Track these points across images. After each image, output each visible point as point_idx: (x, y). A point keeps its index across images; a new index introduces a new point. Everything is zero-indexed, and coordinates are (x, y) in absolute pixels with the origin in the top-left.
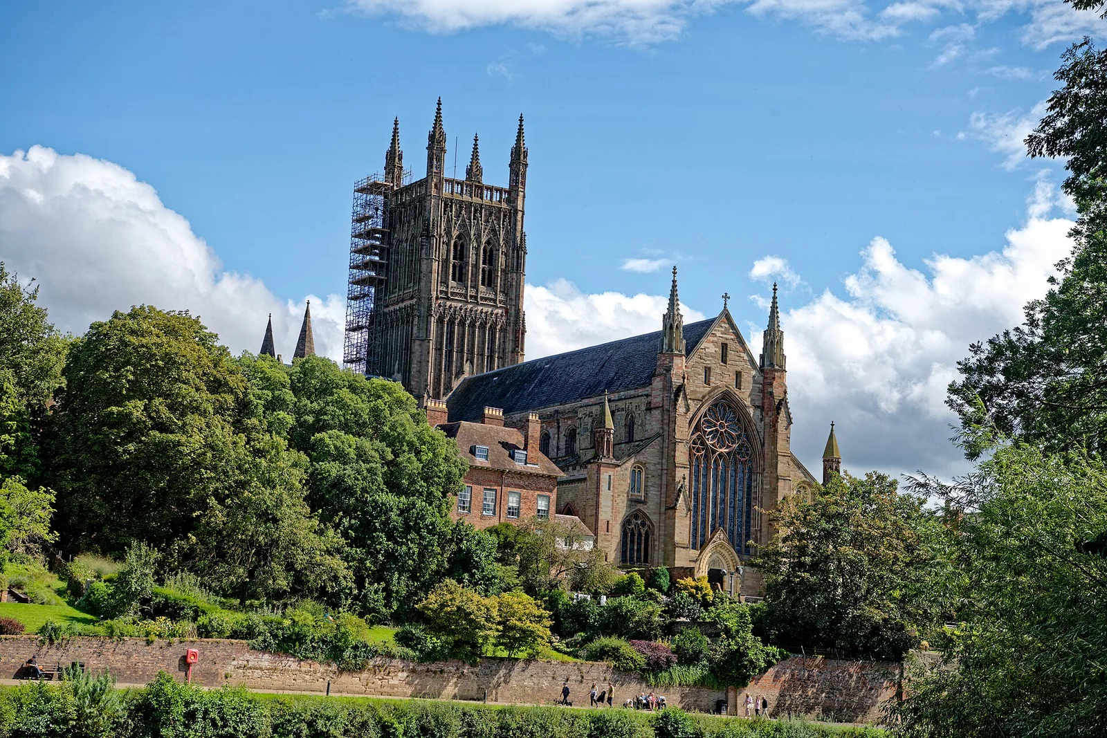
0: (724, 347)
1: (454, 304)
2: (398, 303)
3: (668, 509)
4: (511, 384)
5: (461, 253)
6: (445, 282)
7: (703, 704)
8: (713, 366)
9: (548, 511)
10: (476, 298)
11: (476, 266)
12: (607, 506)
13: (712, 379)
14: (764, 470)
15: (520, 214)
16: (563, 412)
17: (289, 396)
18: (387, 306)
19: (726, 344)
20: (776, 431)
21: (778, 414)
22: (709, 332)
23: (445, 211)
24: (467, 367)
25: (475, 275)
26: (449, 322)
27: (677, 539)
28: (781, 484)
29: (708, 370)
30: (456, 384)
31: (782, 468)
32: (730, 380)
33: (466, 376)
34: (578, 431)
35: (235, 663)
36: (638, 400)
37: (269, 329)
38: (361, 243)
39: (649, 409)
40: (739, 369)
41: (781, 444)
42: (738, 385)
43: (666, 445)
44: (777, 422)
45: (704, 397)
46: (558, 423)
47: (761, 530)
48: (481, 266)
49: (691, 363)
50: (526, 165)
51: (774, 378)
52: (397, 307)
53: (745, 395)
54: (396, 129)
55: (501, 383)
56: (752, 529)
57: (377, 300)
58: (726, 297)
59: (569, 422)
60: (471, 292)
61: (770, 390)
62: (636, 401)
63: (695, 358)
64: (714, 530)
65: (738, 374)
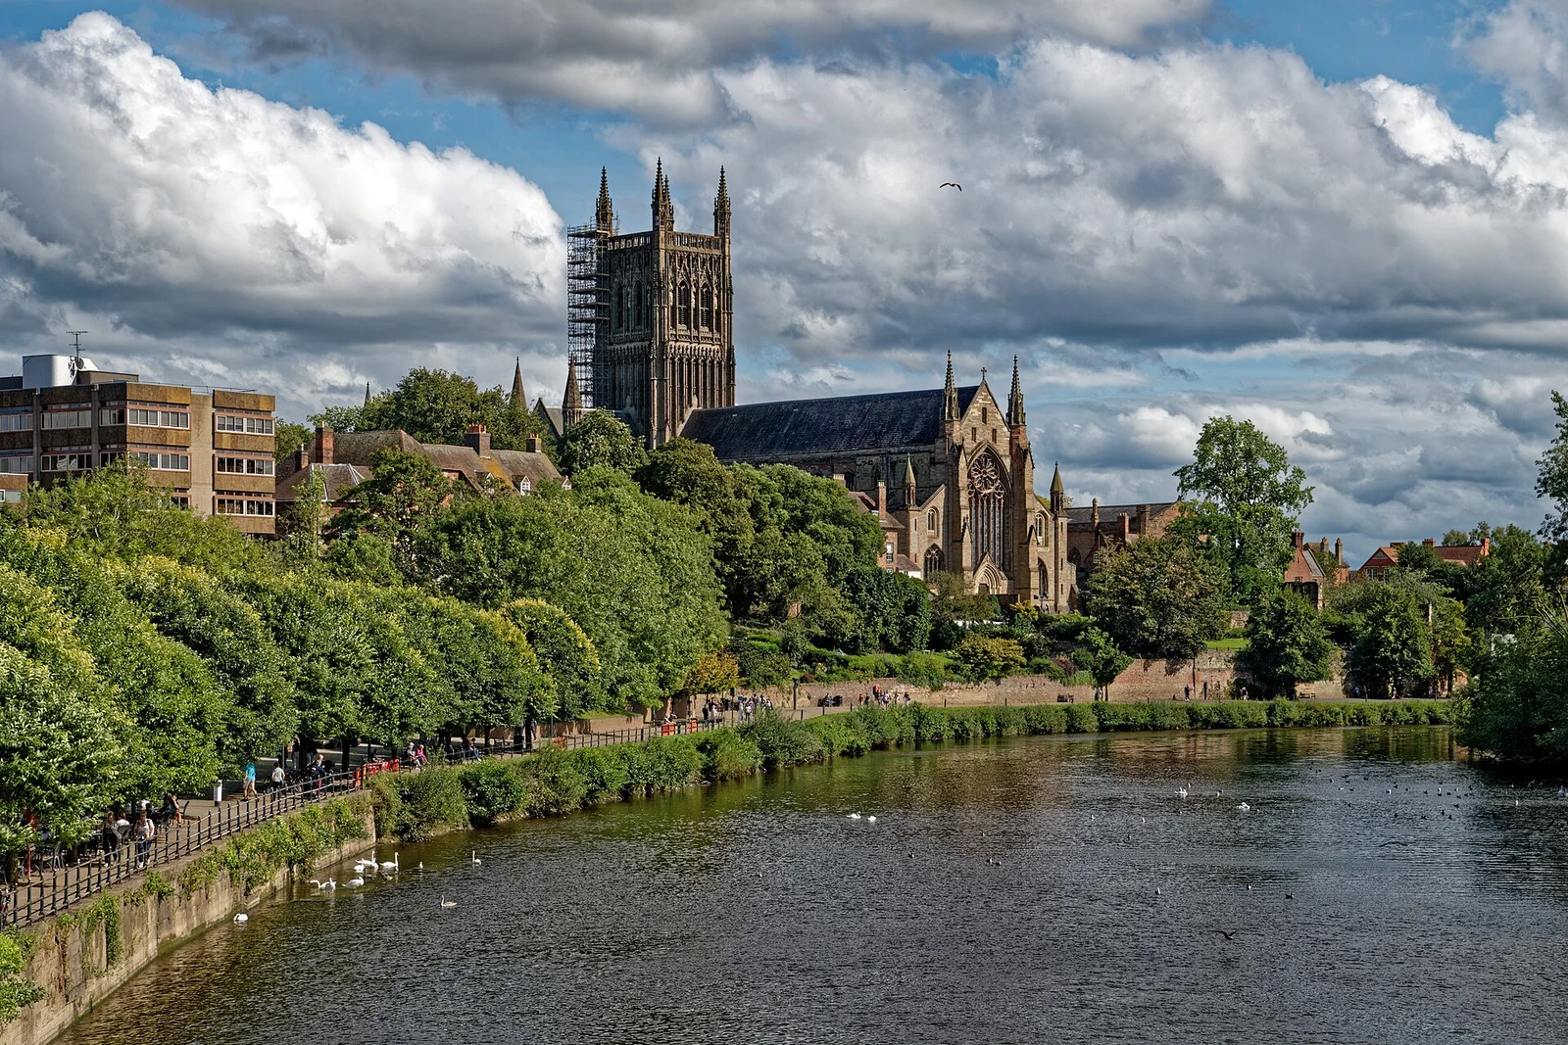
0: (984, 410)
1: (682, 344)
2: (625, 343)
3: (955, 541)
5: (684, 300)
6: (674, 326)
8: (977, 426)
9: (893, 553)
10: (698, 337)
11: (696, 310)
12: (915, 543)
13: (978, 437)
15: (727, 258)
16: (838, 458)
18: (611, 344)
19: (986, 408)
20: (1023, 474)
21: (1025, 460)
22: (974, 396)
23: (670, 261)
24: (694, 400)
25: (696, 315)
28: (1029, 516)
29: (974, 429)
30: (687, 417)
31: (1028, 503)
32: (989, 437)
33: (694, 408)
38: (581, 284)
39: (933, 462)
40: (995, 427)
41: (1027, 485)
42: (994, 439)
43: (950, 492)
44: (1024, 467)
45: (973, 451)
47: (1013, 552)
48: (701, 308)
49: (964, 425)
50: (730, 214)
51: (1019, 432)
52: (625, 347)
53: (1002, 447)
54: (604, 178)
55: (743, 421)
56: (1006, 551)
57: (599, 338)
58: (984, 368)
60: (694, 333)
61: (1018, 442)
62: (917, 456)
63: (966, 420)
64: (984, 554)
65: (994, 431)
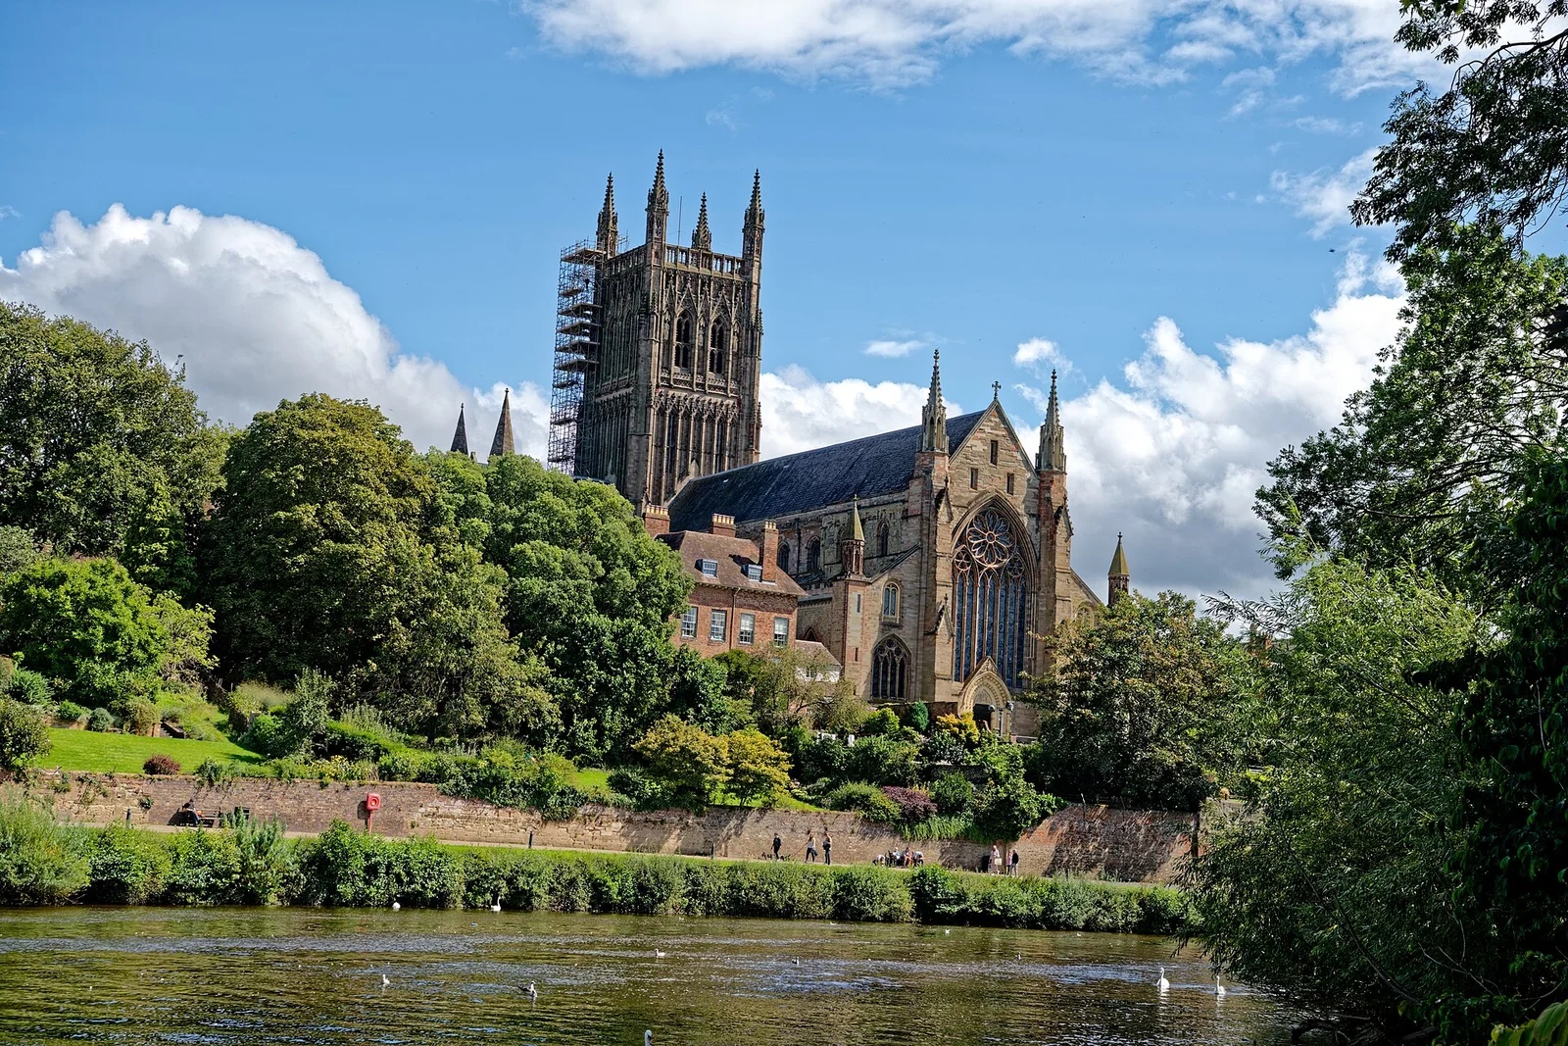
0: (994, 444)
1: (677, 393)
2: (611, 392)
3: (927, 634)
4: (744, 488)
5: (685, 335)
6: (667, 368)
7: (966, 860)
8: (980, 467)
9: (787, 636)
10: (703, 386)
11: (703, 348)
12: (856, 631)
13: (980, 482)
14: (1039, 589)
15: (755, 287)
16: (805, 521)
17: (485, 501)
18: (599, 395)
19: (996, 442)
20: (1054, 543)
21: (1057, 523)
22: (976, 427)
23: (667, 283)
24: (692, 467)
25: (702, 360)
26: (671, 414)
27: (937, 669)
28: (1059, 605)
29: (974, 472)
30: (679, 488)
31: (1061, 587)
32: (1001, 485)
33: (691, 477)
34: (822, 542)
35: (422, 810)
36: (892, 506)
37: (461, 422)
38: (569, 321)
39: (906, 517)
40: (1011, 471)
41: (1059, 559)
42: (1010, 490)
43: (925, 560)
44: (1055, 532)
45: (970, 503)
46: (799, 534)
47: (1035, 659)
48: (710, 348)
49: (955, 464)
50: (763, 230)
51: (1052, 482)
52: (611, 397)
53: (1019, 501)
54: (609, 187)
55: (732, 486)
56: (1026, 658)
57: (587, 388)
58: (996, 386)
59: (812, 532)
60: (698, 379)
61: (1047, 495)
62: (889, 508)
63: (959, 457)
64: (981, 659)
65: (1010, 477)
